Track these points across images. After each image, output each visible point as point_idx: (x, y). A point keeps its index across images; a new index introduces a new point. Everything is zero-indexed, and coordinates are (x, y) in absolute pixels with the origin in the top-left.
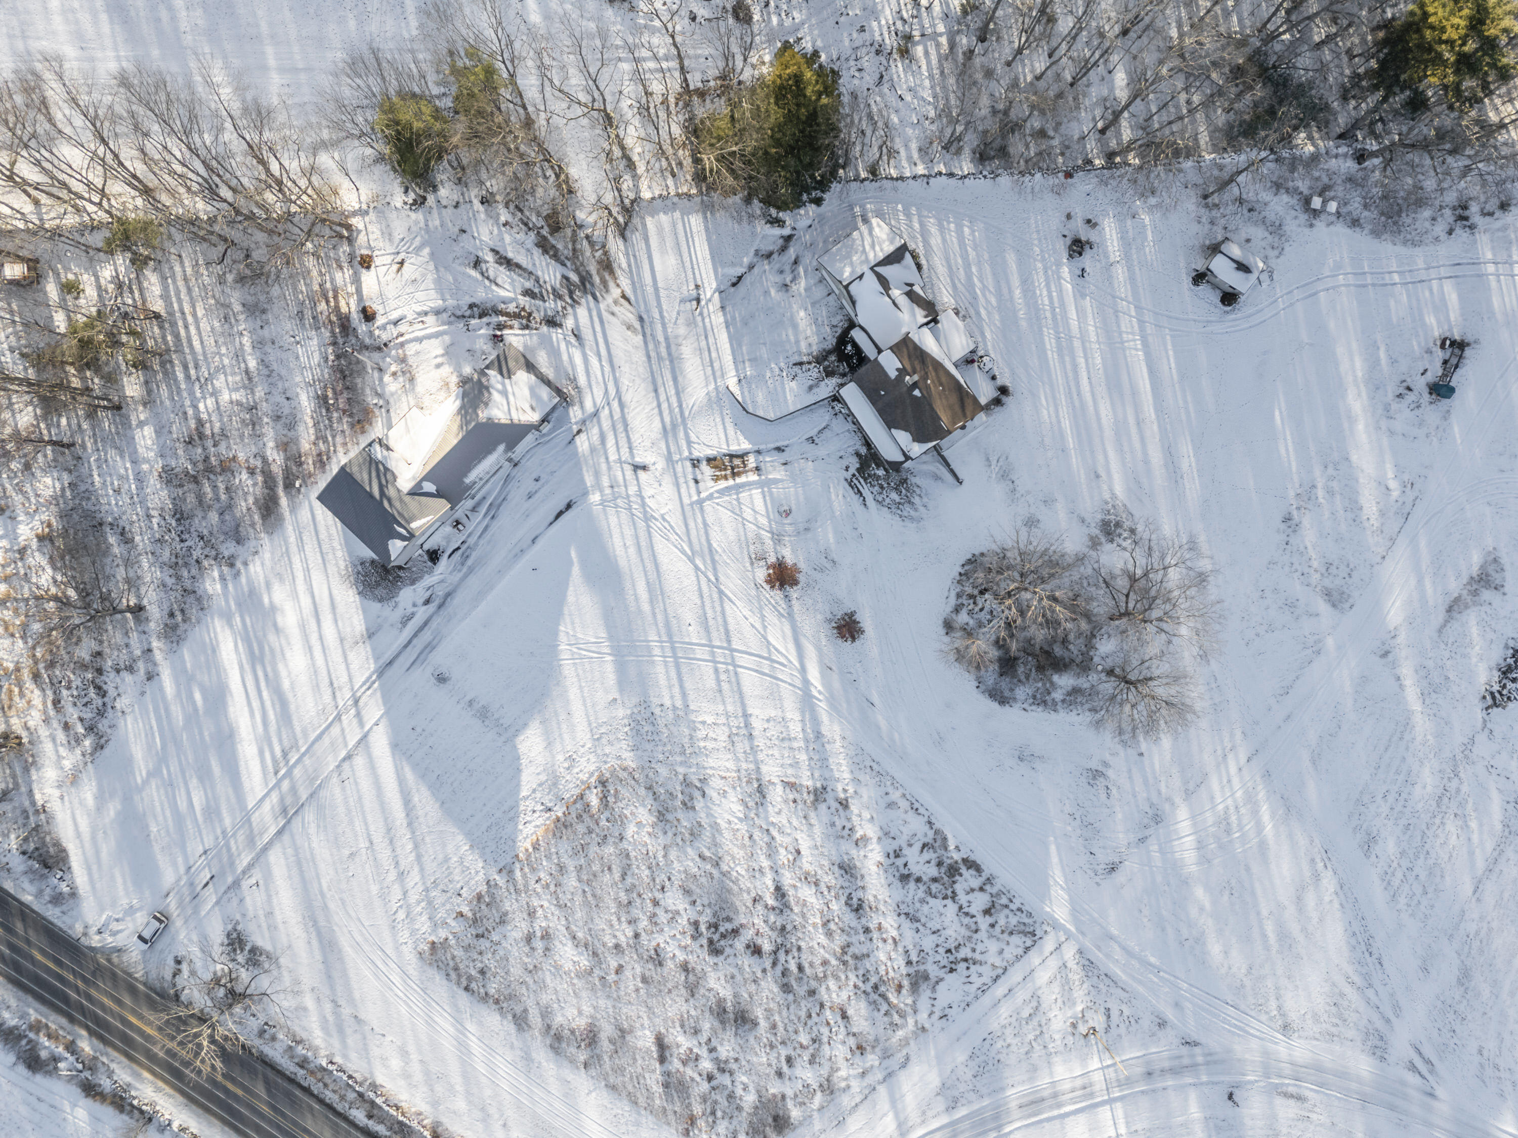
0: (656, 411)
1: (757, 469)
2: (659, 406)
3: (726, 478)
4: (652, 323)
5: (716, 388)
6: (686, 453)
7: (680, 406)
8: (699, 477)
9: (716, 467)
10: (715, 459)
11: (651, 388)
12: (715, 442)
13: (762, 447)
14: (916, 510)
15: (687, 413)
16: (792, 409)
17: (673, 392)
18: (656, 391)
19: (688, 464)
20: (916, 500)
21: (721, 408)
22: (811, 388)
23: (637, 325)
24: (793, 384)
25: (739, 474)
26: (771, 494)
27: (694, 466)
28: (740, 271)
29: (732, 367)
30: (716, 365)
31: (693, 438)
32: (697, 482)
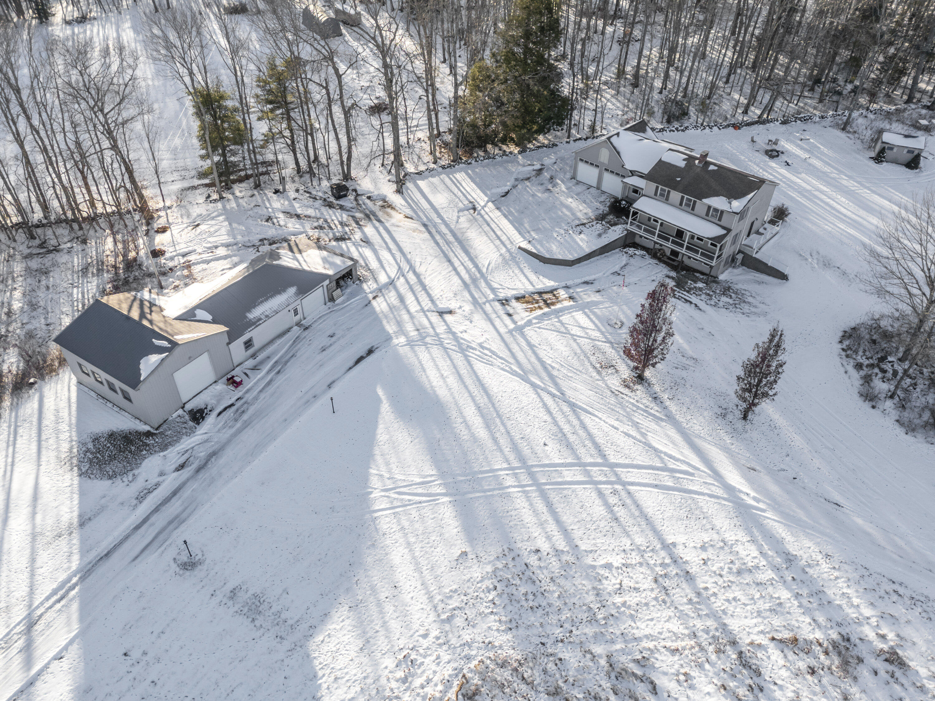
0: (453, 272)
1: (571, 298)
2: (455, 269)
3: (540, 308)
4: (435, 226)
5: (508, 250)
6: (492, 296)
7: (476, 266)
8: (511, 311)
9: (528, 302)
10: (524, 297)
11: (444, 260)
12: (520, 286)
13: (569, 283)
14: (755, 307)
15: (484, 270)
16: (588, 251)
17: (466, 259)
18: (449, 261)
19: (497, 305)
21: (518, 264)
22: (600, 235)
23: (423, 229)
24: (582, 236)
25: (553, 304)
26: (595, 314)
27: (503, 304)
28: (506, 189)
29: (519, 236)
30: (504, 238)
31: (495, 285)
32: (510, 315)
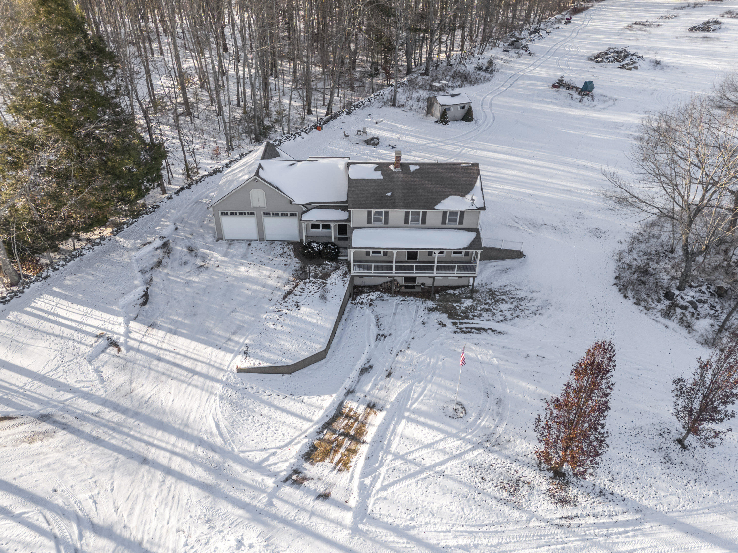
0: (170, 480)
1: (371, 406)
2: (168, 471)
3: (352, 452)
4: (65, 409)
5: (226, 384)
6: (270, 482)
7: (200, 442)
8: (321, 489)
9: (326, 454)
10: (314, 448)
11: (133, 465)
12: (293, 433)
13: (347, 384)
14: (533, 299)
15: (219, 441)
16: (330, 326)
17: (173, 439)
18: (145, 461)
19: (288, 490)
20: (520, 294)
21: (256, 397)
22: (323, 298)
23: (46, 427)
24: (303, 309)
25: (360, 432)
26: (416, 412)
27: (298, 483)
29: (221, 354)
30: (200, 368)
31: (257, 457)
32: (324, 497)
